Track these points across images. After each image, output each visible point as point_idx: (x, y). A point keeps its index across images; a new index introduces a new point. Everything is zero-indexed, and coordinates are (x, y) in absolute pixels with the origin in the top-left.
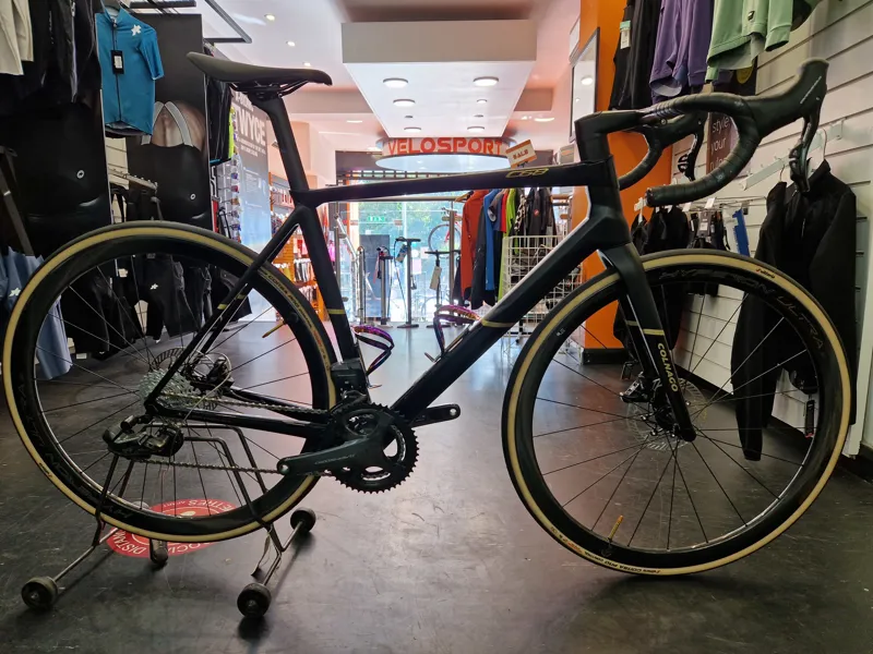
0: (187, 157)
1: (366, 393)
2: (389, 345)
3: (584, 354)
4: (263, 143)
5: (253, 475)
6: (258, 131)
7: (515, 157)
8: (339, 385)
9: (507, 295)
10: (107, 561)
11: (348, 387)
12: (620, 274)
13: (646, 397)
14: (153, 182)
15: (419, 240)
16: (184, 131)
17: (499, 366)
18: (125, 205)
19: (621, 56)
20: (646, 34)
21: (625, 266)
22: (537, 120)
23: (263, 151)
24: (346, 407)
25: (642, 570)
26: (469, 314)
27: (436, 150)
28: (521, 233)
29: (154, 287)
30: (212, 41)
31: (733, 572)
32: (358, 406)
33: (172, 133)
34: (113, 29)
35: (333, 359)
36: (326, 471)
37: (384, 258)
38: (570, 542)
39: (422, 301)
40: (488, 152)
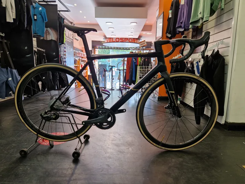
0: (53, 43)
1: (104, 105)
2: (109, 94)
3: (158, 98)
4: (72, 38)
5: (75, 125)
6: (71, 35)
7: (141, 45)
8: (97, 104)
9: (138, 82)
10: (39, 146)
11: (99, 104)
12: (164, 78)
13: (170, 107)
14: (44, 50)
15: (115, 66)
16: (52, 36)
17: (136, 101)
18: (36, 56)
19: (169, 19)
20: (175, 14)
21: (165, 76)
22: (147, 34)
23: (72, 41)
24: (99, 109)
25: (169, 149)
26: (129, 87)
27: (120, 41)
28: (142, 65)
29: (44, 78)
30: (60, 11)
31: (191, 150)
32: (102, 108)
33: (49, 36)
34: (34, 8)
35: (96, 97)
36: (94, 124)
37: (105, 71)
38: (152, 142)
39: (115, 83)
40: (134, 42)
